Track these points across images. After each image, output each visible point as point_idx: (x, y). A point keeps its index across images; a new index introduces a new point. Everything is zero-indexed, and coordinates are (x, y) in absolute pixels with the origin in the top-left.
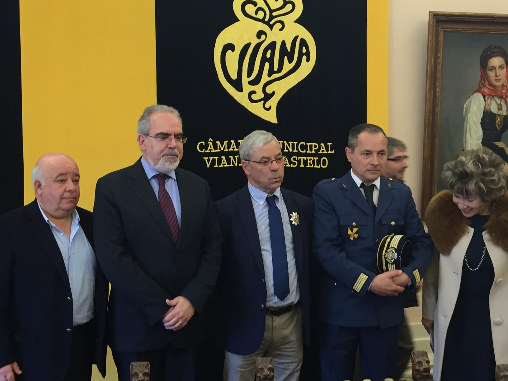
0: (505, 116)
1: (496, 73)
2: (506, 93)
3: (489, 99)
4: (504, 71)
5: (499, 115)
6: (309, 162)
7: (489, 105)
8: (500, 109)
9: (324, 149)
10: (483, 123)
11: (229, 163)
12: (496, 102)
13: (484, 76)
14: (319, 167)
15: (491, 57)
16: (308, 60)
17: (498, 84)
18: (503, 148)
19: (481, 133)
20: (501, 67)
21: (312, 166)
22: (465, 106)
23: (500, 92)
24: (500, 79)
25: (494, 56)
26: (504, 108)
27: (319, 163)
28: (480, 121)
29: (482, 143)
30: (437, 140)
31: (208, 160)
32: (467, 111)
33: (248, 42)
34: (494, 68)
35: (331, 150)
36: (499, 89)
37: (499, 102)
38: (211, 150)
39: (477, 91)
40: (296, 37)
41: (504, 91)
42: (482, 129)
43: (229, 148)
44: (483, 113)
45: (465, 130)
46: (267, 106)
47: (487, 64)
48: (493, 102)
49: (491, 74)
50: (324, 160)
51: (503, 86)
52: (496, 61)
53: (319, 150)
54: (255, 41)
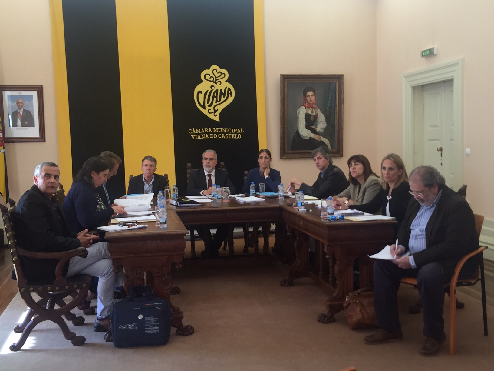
0: (315, 115)
1: (310, 98)
2: (315, 106)
3: (308, 109)
4: (314, 97)
5: (312, 115)
6: (233, 136)
7: (308, 111)
8: (312, 112)
9: (239, 131)
10: (305, 119)
11: (201, 137)
12: (311, 110)
13: (305, 100)
14: (237, 138)
15: (308, 92)
16: (231, 96)
17: (311, 102)
18: (314, 129)
19: (305, 122)
20: (312, 96)
21: (234, 138)
22: (297, 112)
23: (312, 105)
24: (312, 101)
25: (309, 91)
26: (314, 112)
27: (237, 136)
28: (304, 117)
29: (306, 126)
30: (286, 126)
31: (193, 136)
32: (299, 113)
33: (207, 90)
34: (309, 96)
35: (242, 131)
36: (312, 104)
37: (312, 110)
38: (194, 132)
39: (303, 105)
40: (226, 87)
41: (314, 105)
42: (306, 121)
43: (201, 131)
44: (306, 115)
45: (298, 122)
46: (215, 115)
47: (306, 94)
48: (309, 109)
49: (308, 98)
50: (239, 135)
51: (313, 103)
52: (310, 93)
53: (237, 131)
54: (210, 90)
